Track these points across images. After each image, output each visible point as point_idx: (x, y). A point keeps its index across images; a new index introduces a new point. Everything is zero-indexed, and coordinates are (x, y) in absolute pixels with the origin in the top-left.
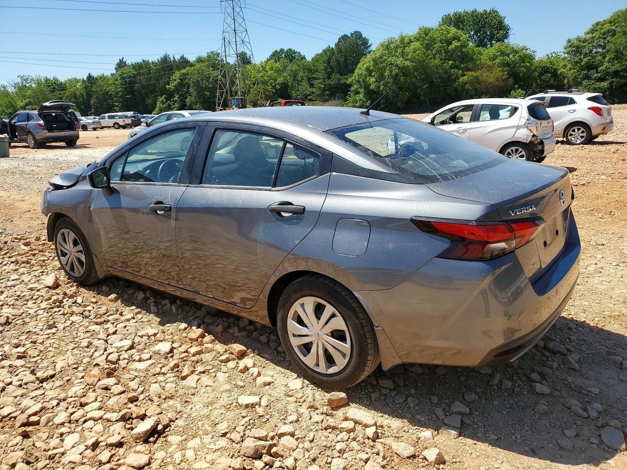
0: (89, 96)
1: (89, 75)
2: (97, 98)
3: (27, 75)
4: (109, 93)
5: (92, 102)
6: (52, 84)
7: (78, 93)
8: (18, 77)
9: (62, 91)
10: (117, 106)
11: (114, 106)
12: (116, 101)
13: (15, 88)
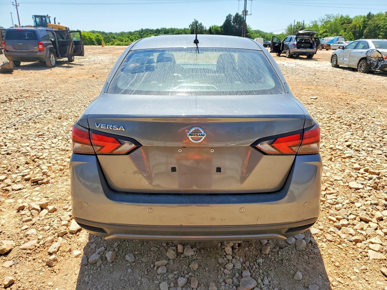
0: (365, 27)
1: (370, 13)
2: (370, 29)
3: (331, 14)
4: (379, 26)
5: (365, 32)
6: (344, 20)
7: (358, 26)
8: (326, 15)
9: (348, 24)
10: (381, 35)
11: (379, 35)
12: (382, 32)
13: (322, 22)
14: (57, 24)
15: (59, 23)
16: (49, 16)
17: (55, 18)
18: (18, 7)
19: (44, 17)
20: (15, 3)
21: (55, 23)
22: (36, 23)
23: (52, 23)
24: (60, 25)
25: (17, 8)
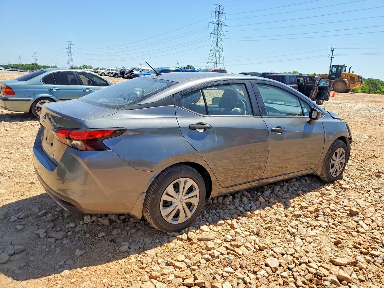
14: (351, 72)
15: (353, 72)
16: (345, 65)
17: (351, 67)
18: (333, 58)
19: (341, 66)
20: (331, 55)
21: (349, 72)
22: (332, 72)
23: (347, 72)
24: (354, 73)
25: (331, 60)
